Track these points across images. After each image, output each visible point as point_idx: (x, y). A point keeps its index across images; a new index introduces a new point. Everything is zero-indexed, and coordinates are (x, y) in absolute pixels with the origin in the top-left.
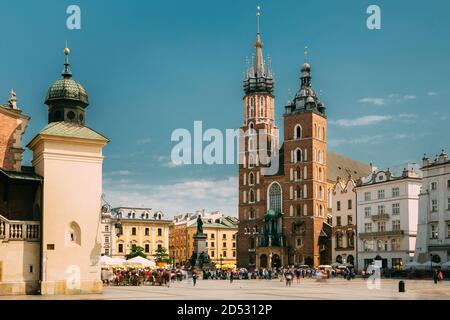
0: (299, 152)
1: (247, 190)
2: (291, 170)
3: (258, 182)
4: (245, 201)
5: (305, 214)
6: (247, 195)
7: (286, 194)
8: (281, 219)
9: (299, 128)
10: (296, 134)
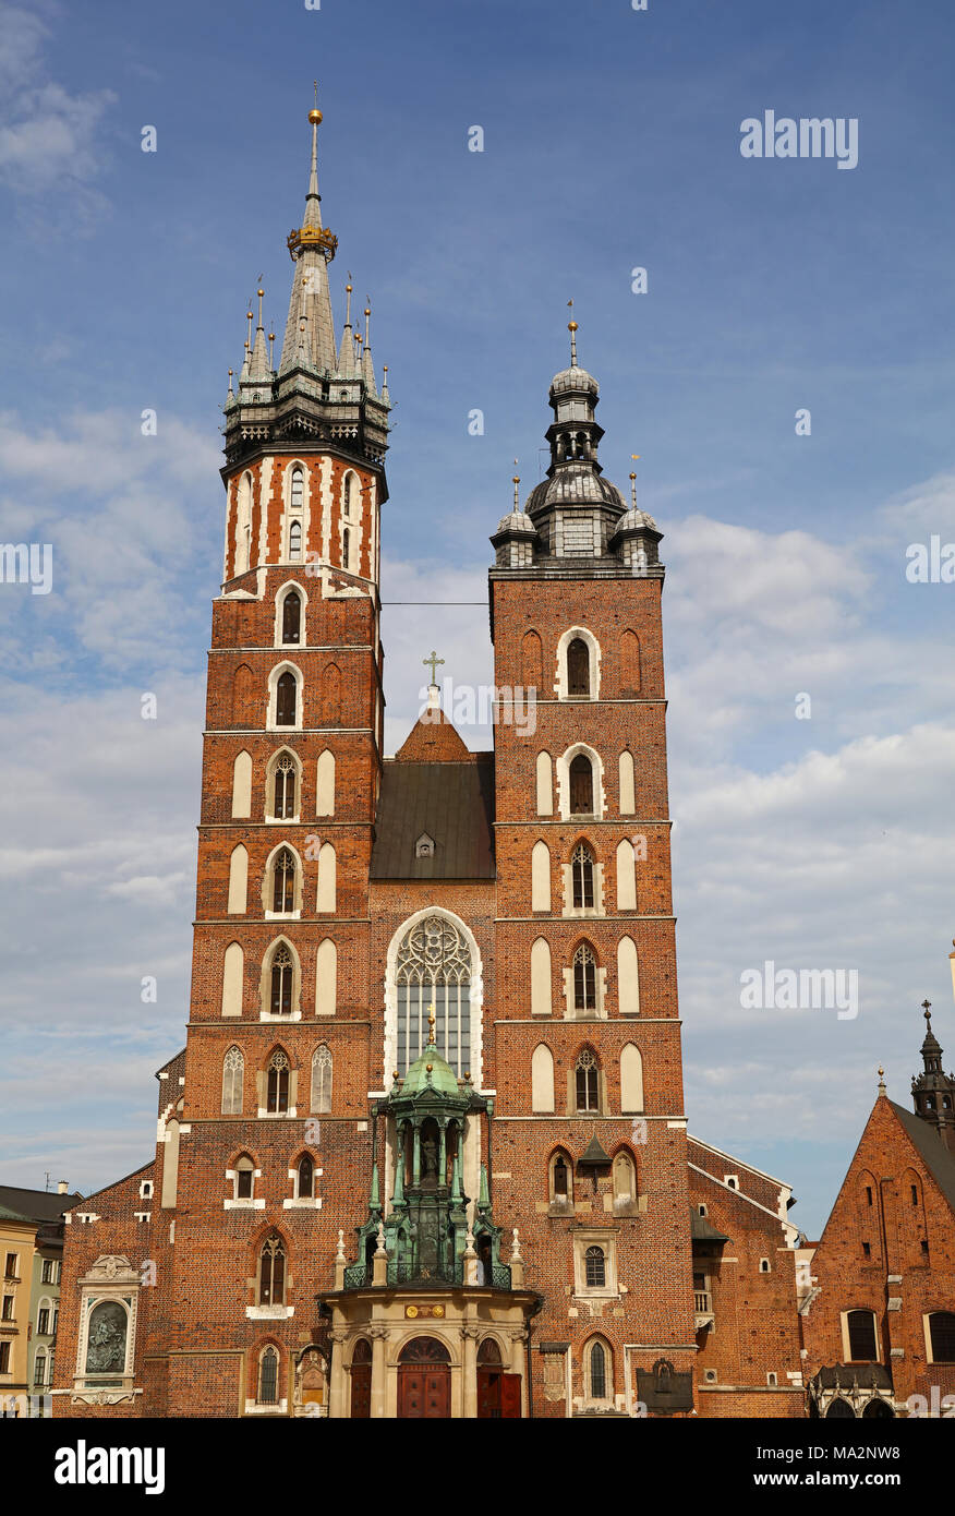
0: (581, 768)
1: (253, 946)
2: (541, 855)
3: (326, 902)
4: (232, 1005)
5: (632, 1099)
6: (251, 970)
7: (507, 983)
8: (474, 1122)
9: (578, 650)
10: (562, 672)
